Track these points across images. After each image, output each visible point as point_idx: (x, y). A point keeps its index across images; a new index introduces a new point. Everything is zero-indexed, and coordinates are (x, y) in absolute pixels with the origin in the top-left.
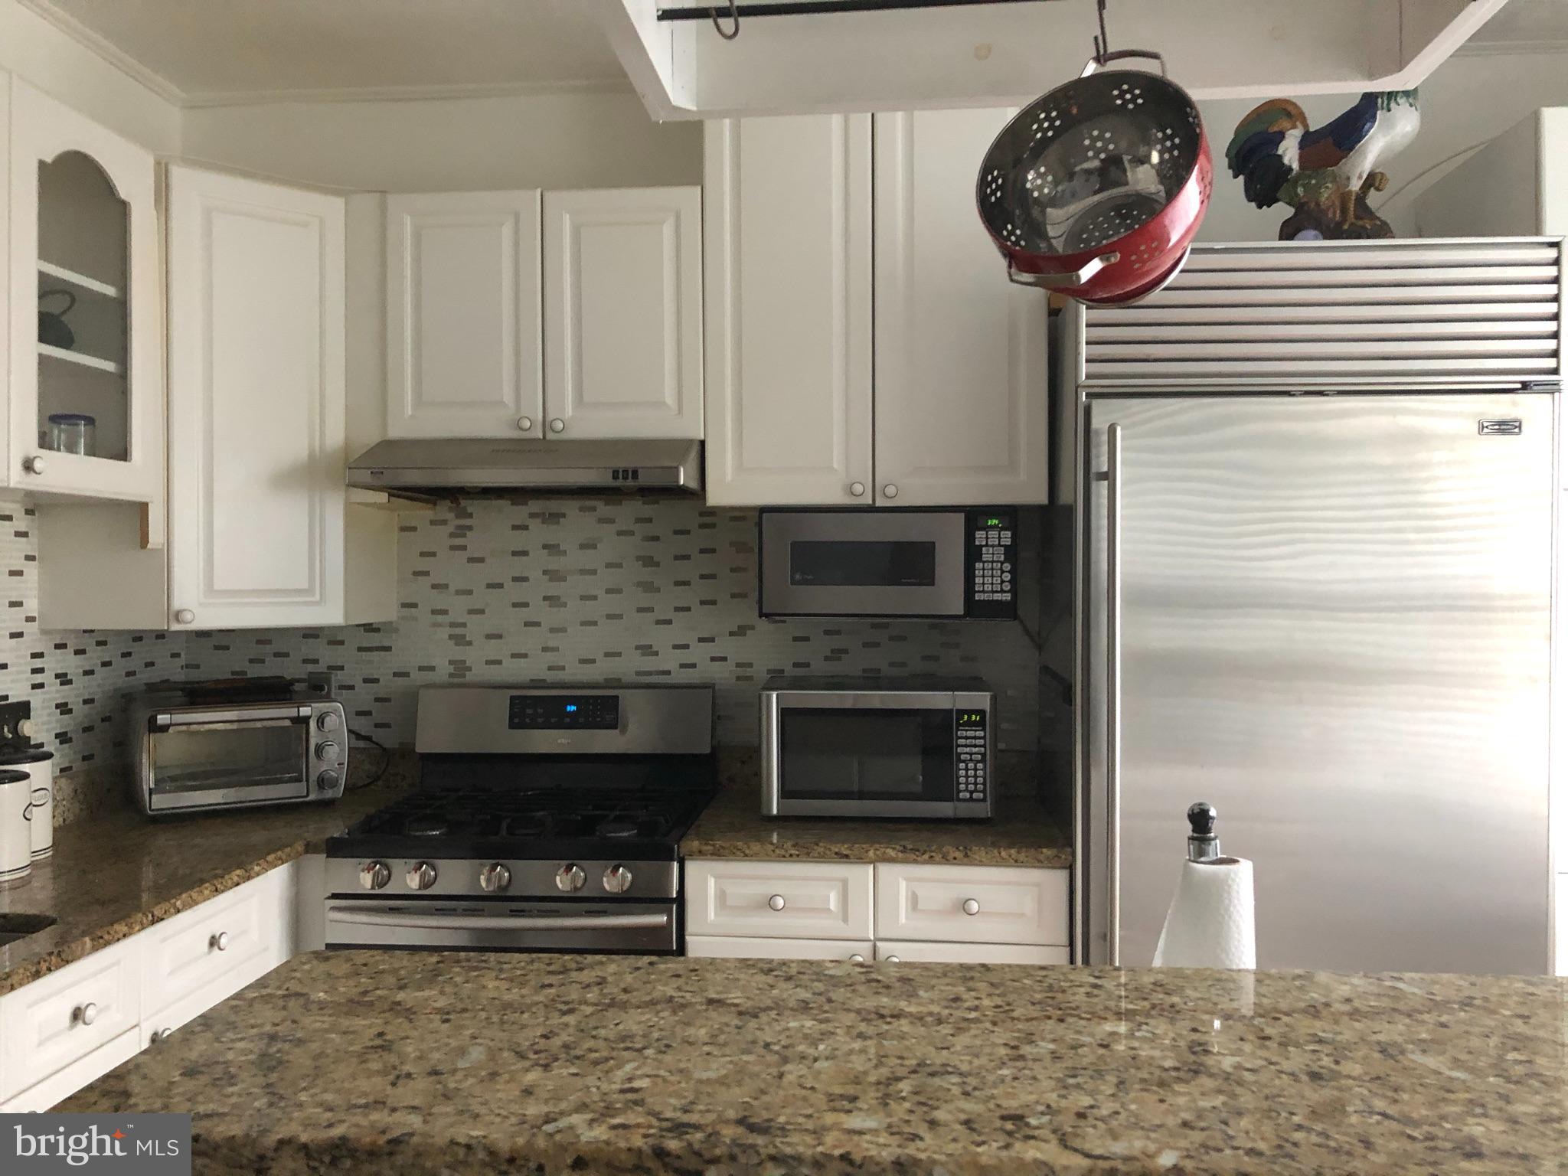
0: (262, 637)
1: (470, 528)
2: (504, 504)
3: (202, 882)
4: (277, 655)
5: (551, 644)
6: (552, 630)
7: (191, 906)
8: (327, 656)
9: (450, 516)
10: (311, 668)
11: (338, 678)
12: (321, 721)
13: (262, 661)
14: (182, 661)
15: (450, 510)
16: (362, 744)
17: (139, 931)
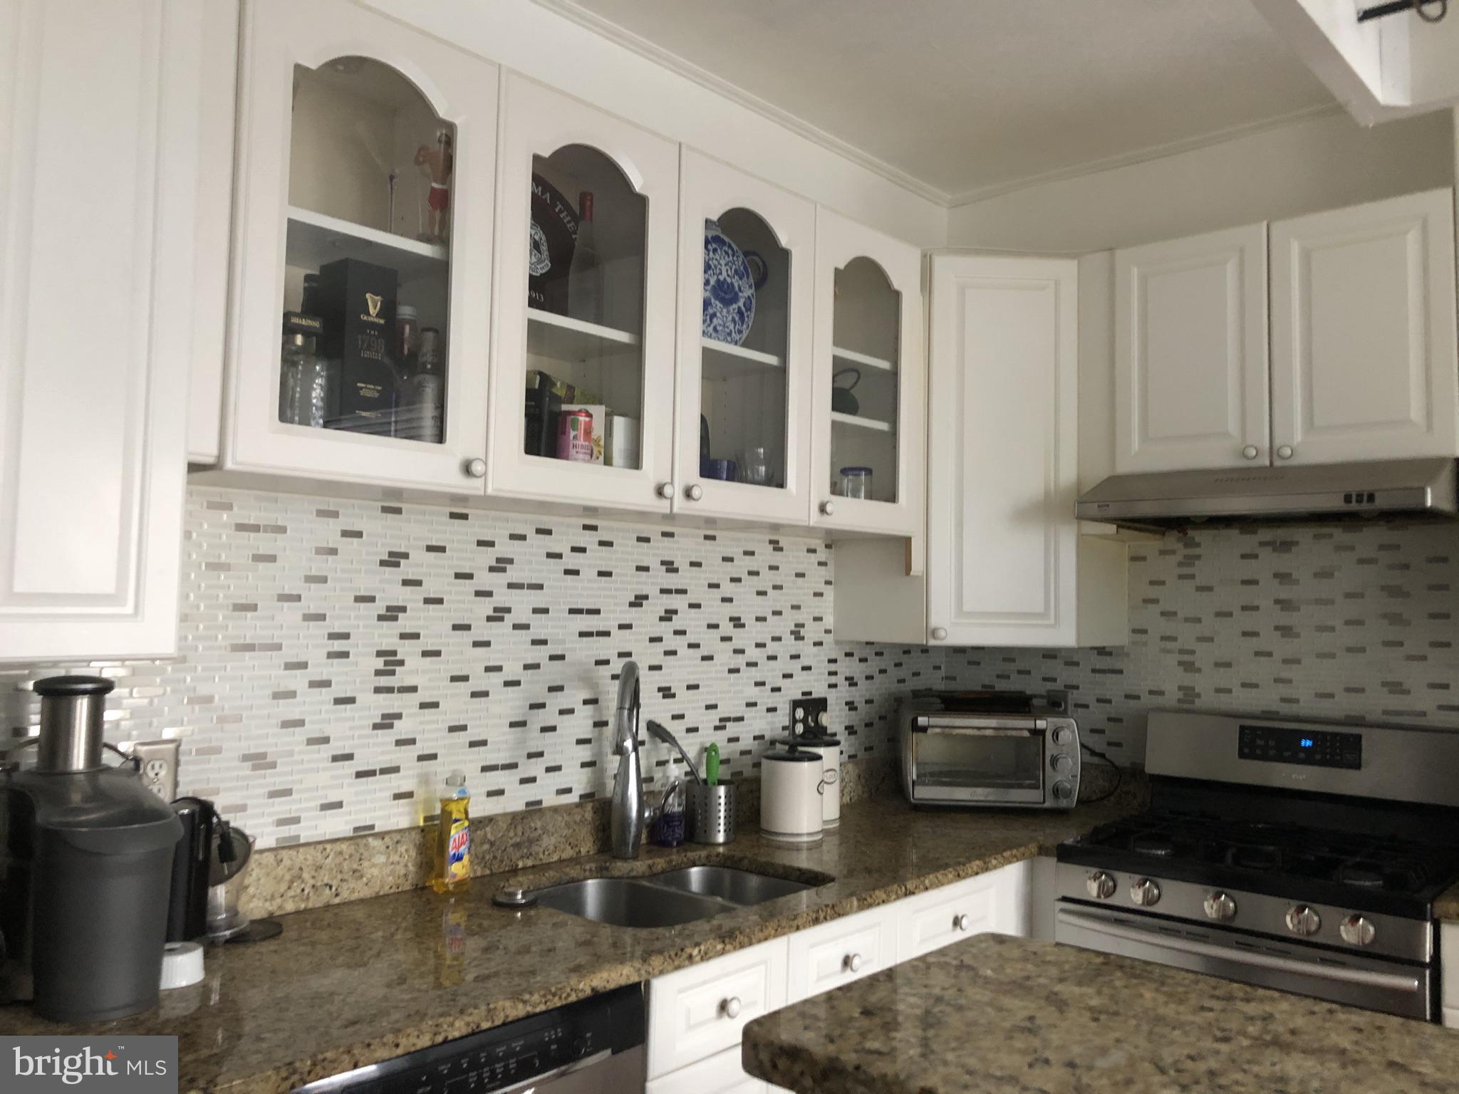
0: (1007, 654)
1: (1198, 557)
2: (1234, 533)
3: (946, 866)
4: (1020, 672)
5: (1284, 675)
6: (1285, 661)
7: (937, 887)
8: (1064, 676)
9: (1180, 545)
10: (1049, 686)
11: (1073, 696)
12: (1056, 735)
13: (1008, 677)
14: (943, 672)
15: (1179, 540)
16: (1096, 760)
17: (895, 900)
